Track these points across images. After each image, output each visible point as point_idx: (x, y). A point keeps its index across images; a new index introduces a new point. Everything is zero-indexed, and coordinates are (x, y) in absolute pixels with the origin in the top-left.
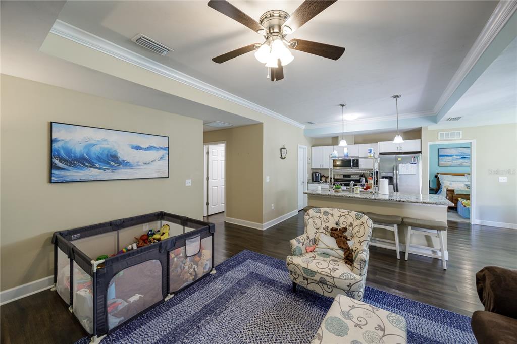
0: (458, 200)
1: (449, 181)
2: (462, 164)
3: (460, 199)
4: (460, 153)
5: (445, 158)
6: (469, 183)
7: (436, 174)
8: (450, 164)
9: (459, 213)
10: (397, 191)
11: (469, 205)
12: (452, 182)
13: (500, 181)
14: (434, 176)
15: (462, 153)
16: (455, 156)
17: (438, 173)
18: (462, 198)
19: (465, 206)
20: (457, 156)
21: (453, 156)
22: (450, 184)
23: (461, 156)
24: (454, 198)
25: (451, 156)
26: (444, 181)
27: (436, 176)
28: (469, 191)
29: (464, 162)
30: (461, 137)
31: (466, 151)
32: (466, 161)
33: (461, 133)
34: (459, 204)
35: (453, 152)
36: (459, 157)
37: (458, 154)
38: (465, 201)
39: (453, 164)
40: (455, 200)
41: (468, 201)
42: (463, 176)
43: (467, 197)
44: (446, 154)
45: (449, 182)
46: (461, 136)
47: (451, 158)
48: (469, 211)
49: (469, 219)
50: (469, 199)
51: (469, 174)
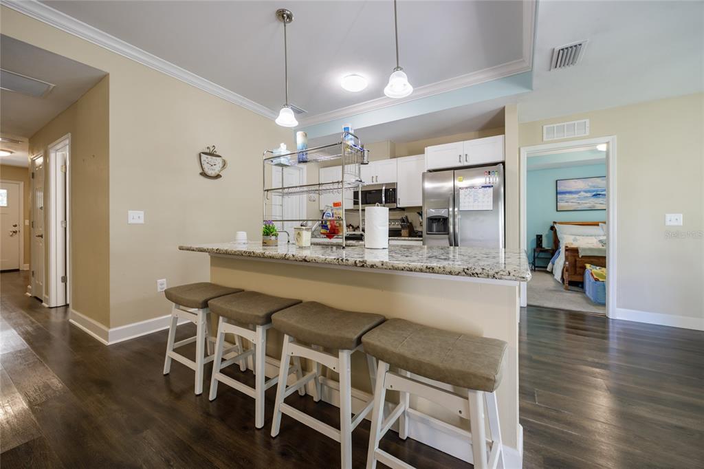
0: (584, 268)
1: (573, 235)
2: (594, 206)
3: (588, 266)
4: (591, 187)
5: (568, 196)
6: (605, 238)
7: (552, 224)
8: (575, 206)
9: (587, 293)
10: (456, 245)
11: (605, 278)
12: (577, 237)
13: (668, 223)
14: (549, 228)
15: (594, 187)
16: (582, 193)
17: (555, 223)
18: (592, 263)
19: (597, 280)
20: (586, 192)
21: (580, 192)
22: (575, 240)
23: (594, 191)
24: (578, 264)
25: (577, 192)
26: (565, 236)
27: (552, 228)
28: (605, 251)
29: (598, 203)
30: (588, 134)
31: (600, 183)
32: (600, 200)
33: (588, 125)
34: (587, 274)
35: (580, 185)
36: (589, 195)
37: (587, 188)
38: (597, 270)
39: (580, 207)
40: (581, 267)
41: (603, 269)
42: (596, 227)
43: (600, 261)
44: (568, 189)
45: (573, 237)
46: (587, 129)
47: (576, 196)
48: (604, 288)
49: (604, 305)
50: (604, 265)
51: (605, 223)
